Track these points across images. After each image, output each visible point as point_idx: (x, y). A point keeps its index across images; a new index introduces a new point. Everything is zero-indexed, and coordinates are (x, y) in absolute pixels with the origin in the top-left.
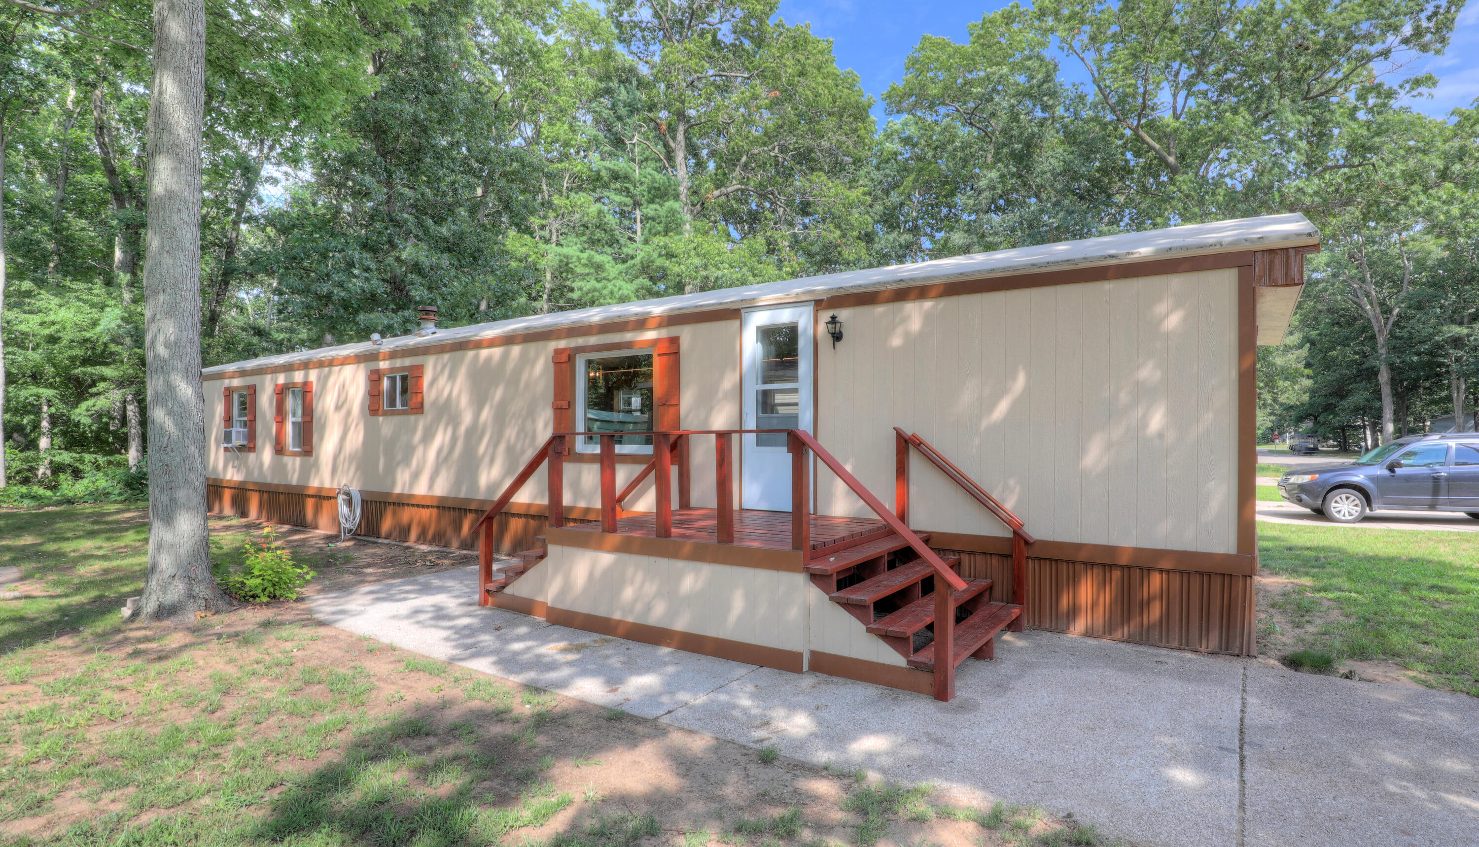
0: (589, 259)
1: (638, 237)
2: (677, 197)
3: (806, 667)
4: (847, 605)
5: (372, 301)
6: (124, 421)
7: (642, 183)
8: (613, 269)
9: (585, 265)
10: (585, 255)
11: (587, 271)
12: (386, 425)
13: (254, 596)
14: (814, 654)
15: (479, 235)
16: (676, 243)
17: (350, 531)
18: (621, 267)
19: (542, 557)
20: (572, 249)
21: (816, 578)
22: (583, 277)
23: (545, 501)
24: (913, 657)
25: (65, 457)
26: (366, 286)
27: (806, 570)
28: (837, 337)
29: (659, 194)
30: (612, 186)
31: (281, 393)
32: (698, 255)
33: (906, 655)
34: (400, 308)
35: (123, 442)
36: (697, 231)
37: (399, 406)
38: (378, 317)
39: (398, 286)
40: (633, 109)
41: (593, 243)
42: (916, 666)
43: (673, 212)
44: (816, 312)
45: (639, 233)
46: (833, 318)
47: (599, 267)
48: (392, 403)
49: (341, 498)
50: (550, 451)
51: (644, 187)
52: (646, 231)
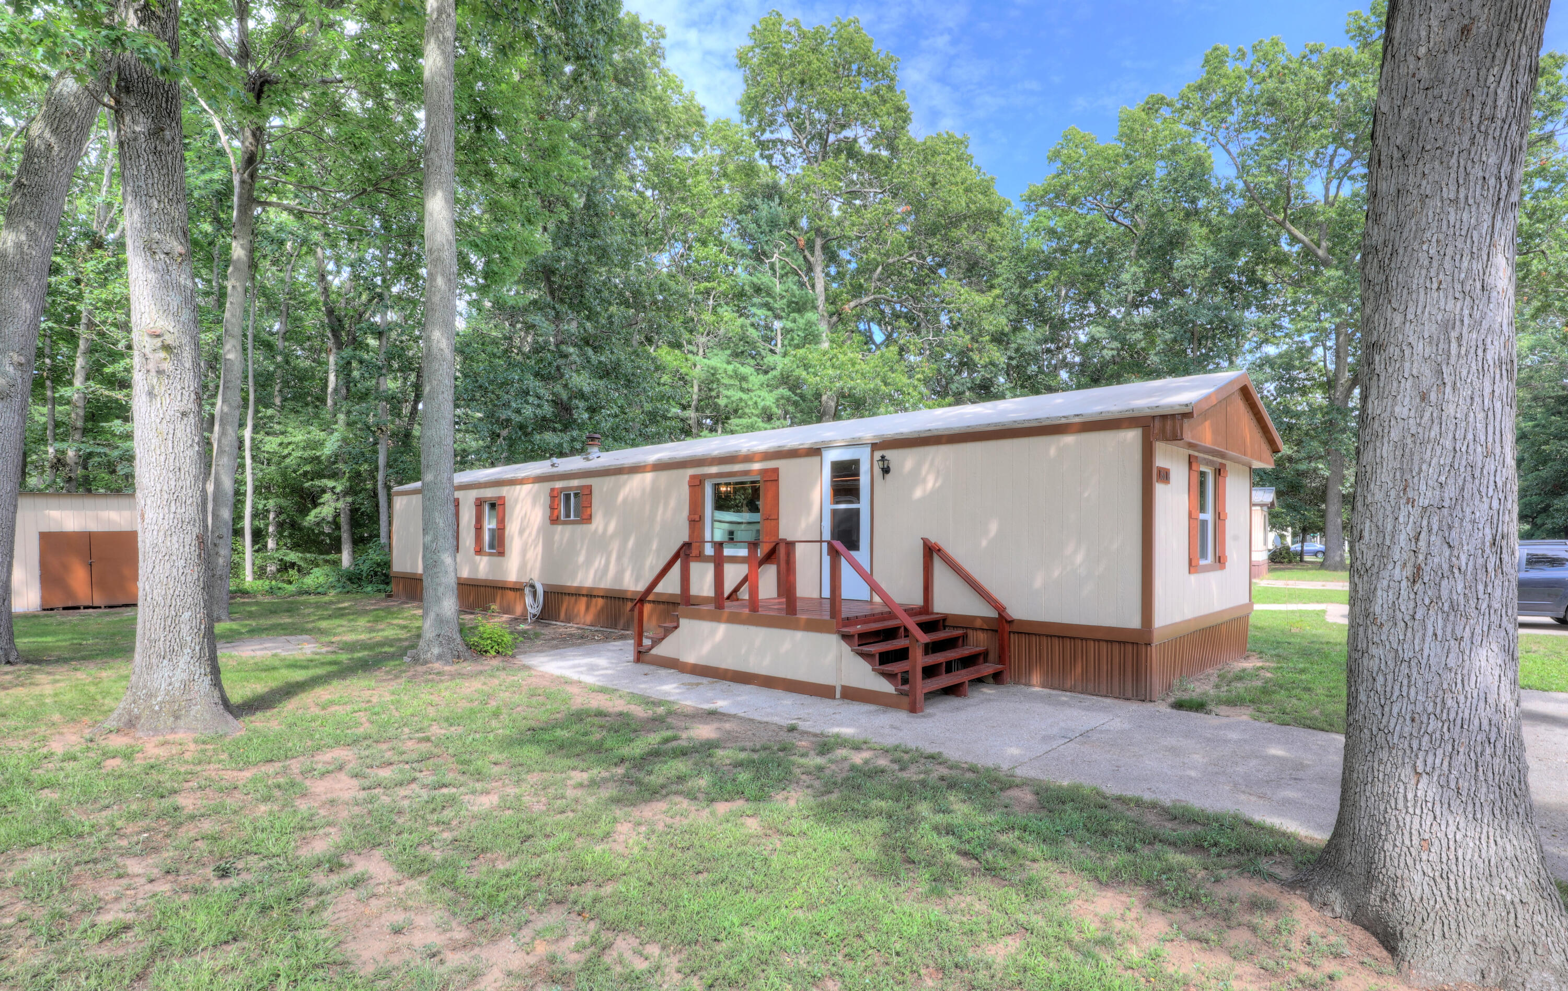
0: (735, 371)
1: (779, 349)
2: (815, 308)
3: (838, 695)
4: (863, 655)
5: (543, 424)
6: (338, 527)
7: (782, 297)
8: (756, 380)
9: (731, 377)
10: (730, 368)
11: (732, 382)
12: (562, 533)
13: (486, 652)
14: (843, 687)
15: (633, 361)
16: (811, 354)
17: (534, 616)
18: (762, 378)
19: (676, 628)
20: (718, 361)
21: (846, 637)
22: (728, 387)
23: (677, 590)
24: (900, 687)
25: (293, 556)
26: (538, 411)
27: (838, 632)
28: (886, 471)
29: (799, 307)
30: (755, 300)
31: (479, 504)
32: (833, 366)
33: (895, 685)
34: (566, 428)
35: (336, 547)
36: (832, 341)
37: (572, 518)
38: (550, 438)
39: (563, 409)
40: (774, 224)
41: (736, 355)
42: (902, 693)
43: (809, 324)
44: (872, 451)
45: (779, 345)
46: (883, 457)
47: (744, 379)
48: (568, 515)
49: (527, 590)
50: (682, 554)
51: (785, 301)
52: (786, 342)
